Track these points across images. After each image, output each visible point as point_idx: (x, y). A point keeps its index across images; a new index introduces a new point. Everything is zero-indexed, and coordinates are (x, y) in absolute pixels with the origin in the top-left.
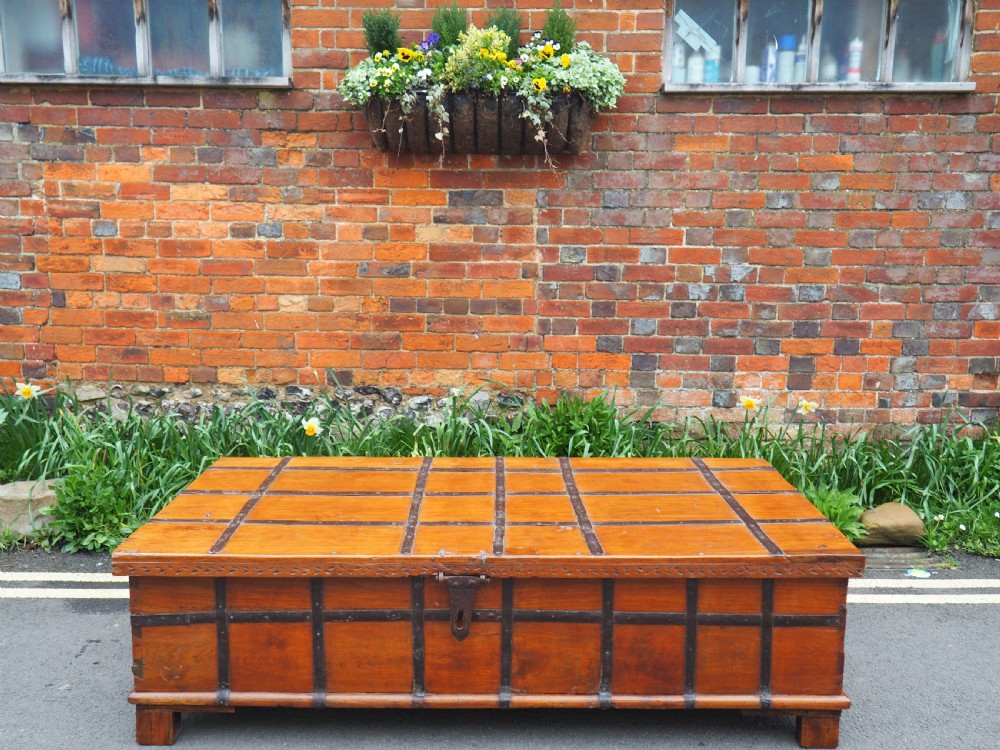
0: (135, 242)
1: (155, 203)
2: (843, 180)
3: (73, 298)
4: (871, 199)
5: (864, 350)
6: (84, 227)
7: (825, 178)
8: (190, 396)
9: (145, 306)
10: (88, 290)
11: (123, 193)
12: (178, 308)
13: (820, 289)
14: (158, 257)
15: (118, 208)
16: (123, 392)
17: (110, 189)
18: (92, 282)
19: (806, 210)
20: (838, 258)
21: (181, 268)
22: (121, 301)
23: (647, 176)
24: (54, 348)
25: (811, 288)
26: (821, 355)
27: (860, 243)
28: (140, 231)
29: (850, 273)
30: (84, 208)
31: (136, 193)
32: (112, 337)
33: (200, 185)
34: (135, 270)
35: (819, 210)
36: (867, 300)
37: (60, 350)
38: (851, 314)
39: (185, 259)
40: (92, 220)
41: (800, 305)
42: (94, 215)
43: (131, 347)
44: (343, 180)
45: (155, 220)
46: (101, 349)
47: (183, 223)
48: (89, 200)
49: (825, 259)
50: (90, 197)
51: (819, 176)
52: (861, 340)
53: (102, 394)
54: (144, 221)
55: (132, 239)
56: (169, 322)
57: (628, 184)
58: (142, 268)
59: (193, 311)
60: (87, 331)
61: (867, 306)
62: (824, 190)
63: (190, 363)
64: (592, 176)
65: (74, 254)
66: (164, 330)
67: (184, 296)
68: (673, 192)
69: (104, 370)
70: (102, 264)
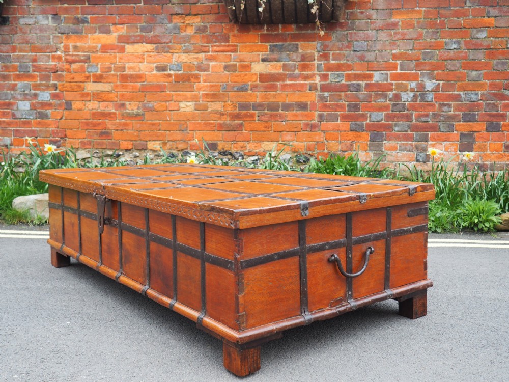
0: (107, 75)
1: (117, 54)
2: (489, 32)
3: (76, 105)
4: (505, 43)
5: (504, 128)
6: (82, 67)
7: (478, 32)
8: (133, 157)
9: (111, 109)
10: (83, 101)
11: (102, 49)
12: (128, 110)
13: (477, 94)
14: (118, 83)
15: (100, 57)
16: (99, 155)
17: (95, 47)
18: (85, 96)
19: (468, 50)
20: (486, 76)
21: (130, 88)
22: (99, 106)
23: (377, 33)
24: (65, 131)
25: (471, 93)
26: (478, 132)
27: (500, 67)
28: (109, 69)
29: (494, 85)
30: (82, 58)
31: (108, 49)
32: (95, 125)
33: (140, 44)
34: (107, 90)
35: (475, 49)
36: (504, 100)
37: (68, 132)
38: (496, 108)
39: (132, 84)
40: (86, 64)
41: (465, 104)
42: (88, 61)
43: (104, 131)
44: (214, 40)
45: (117, 63)
46: (89, 132)
47: (131, 65)
48: (85, 54)
49: (479, 77)
50: (86, 52)
51: (475, 30)
52: (502, 123)
53: (88, 156)
54: (112, 64)
55: (106, 73)
56: (123, 117)
57: (367, 38)
58: (110, 88)
59: (135, 111)
60: (82, 122)
61: (504, 104)
62: (478, 38)
63: (133, 139)
64: (347, 34)
65: (76, 82)
66: (121, 121)
67: (131, 103)
68: (392, 41)
69: (90, 143)
70: (91, 87)
